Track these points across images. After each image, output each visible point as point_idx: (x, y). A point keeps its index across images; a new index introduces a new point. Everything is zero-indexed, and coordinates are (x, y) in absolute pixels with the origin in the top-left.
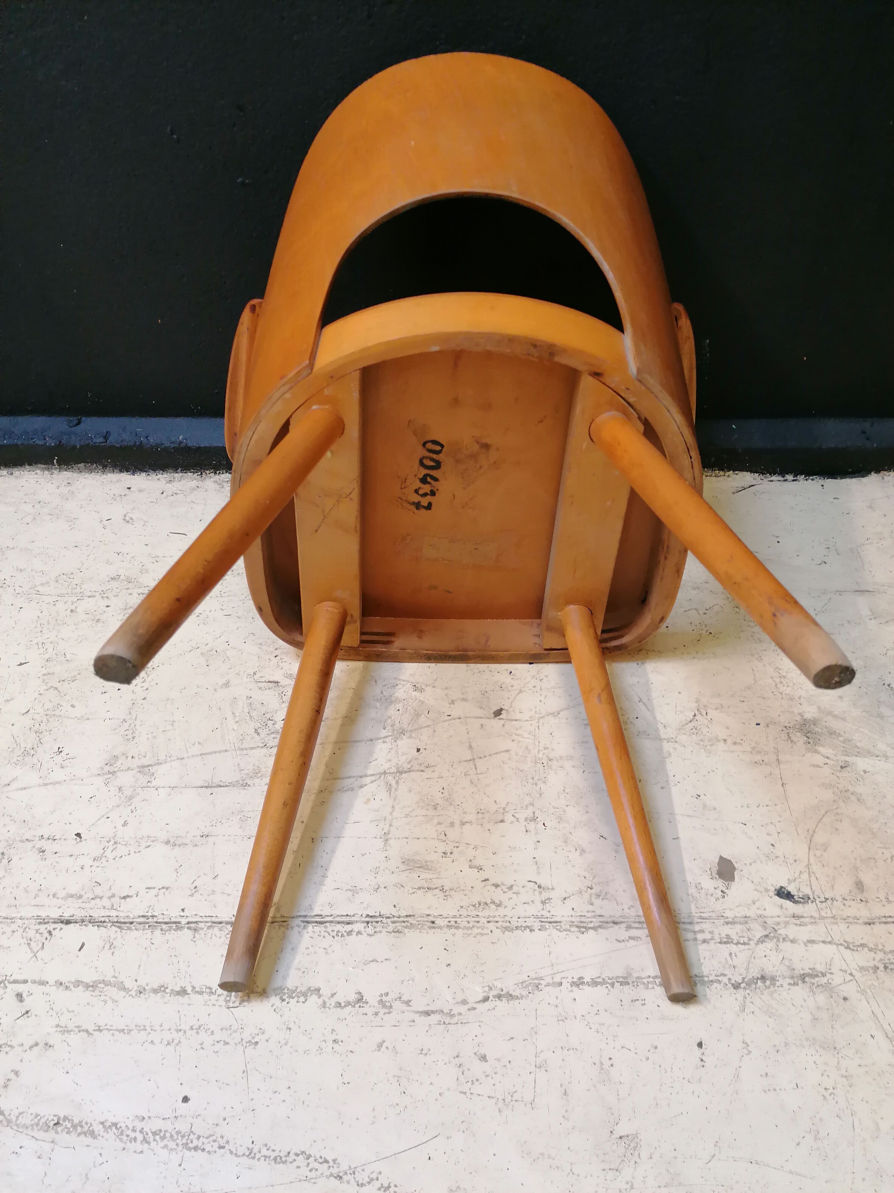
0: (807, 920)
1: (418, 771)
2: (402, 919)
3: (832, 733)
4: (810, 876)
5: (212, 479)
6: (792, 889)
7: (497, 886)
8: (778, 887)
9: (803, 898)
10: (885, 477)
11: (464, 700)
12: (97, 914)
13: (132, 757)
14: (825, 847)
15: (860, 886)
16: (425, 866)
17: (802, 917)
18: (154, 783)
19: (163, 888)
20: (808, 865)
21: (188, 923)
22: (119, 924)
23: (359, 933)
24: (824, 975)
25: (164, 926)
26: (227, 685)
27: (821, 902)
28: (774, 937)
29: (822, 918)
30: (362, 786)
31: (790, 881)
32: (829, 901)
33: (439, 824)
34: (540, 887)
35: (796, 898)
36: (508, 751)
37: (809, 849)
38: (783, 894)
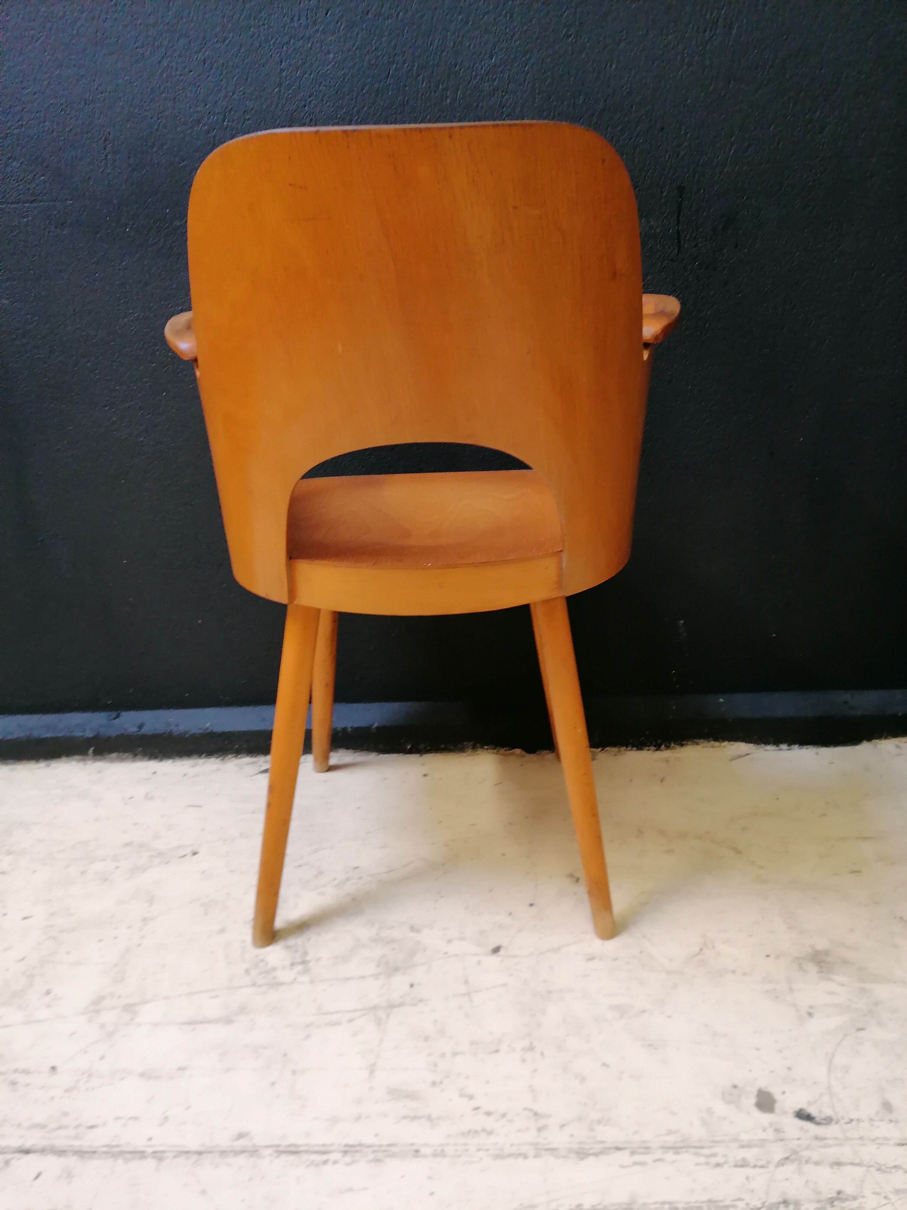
0: (831, 1142)
1: (410, 1005)
2: (384, 1148)
3: (845, 962)
4: (831, 1098)
6: (812, 1111)
7: (489, 1114)
8: (797, 1109)
9: (825, 1120)
10: (878, 745)
11: (462, 939)
12: (61, 1143)
13: (119, 997)
14: (846, 1069)
15: (887, 1106)
16: (412, 1096)
17: (825, 1139)
18: (138, 1020)
20: (829, 1087)
21: (154, 1152)
22: (81, 1153)
23: (335, 1162)
24: (855, 1198)
25: (128, 1156)
26: (222, 931)
27: (846, 1123)
28: (795, 1160)
29: (848, 1139)
30: (351, 1020)
31: (810, 1103)
32: (854, 1123)
33: (430, 1055)
34: (536, 1114)
35: (817, 1119)
36: (505, 985)
37: (829, 1070)
38: (803, 1116)
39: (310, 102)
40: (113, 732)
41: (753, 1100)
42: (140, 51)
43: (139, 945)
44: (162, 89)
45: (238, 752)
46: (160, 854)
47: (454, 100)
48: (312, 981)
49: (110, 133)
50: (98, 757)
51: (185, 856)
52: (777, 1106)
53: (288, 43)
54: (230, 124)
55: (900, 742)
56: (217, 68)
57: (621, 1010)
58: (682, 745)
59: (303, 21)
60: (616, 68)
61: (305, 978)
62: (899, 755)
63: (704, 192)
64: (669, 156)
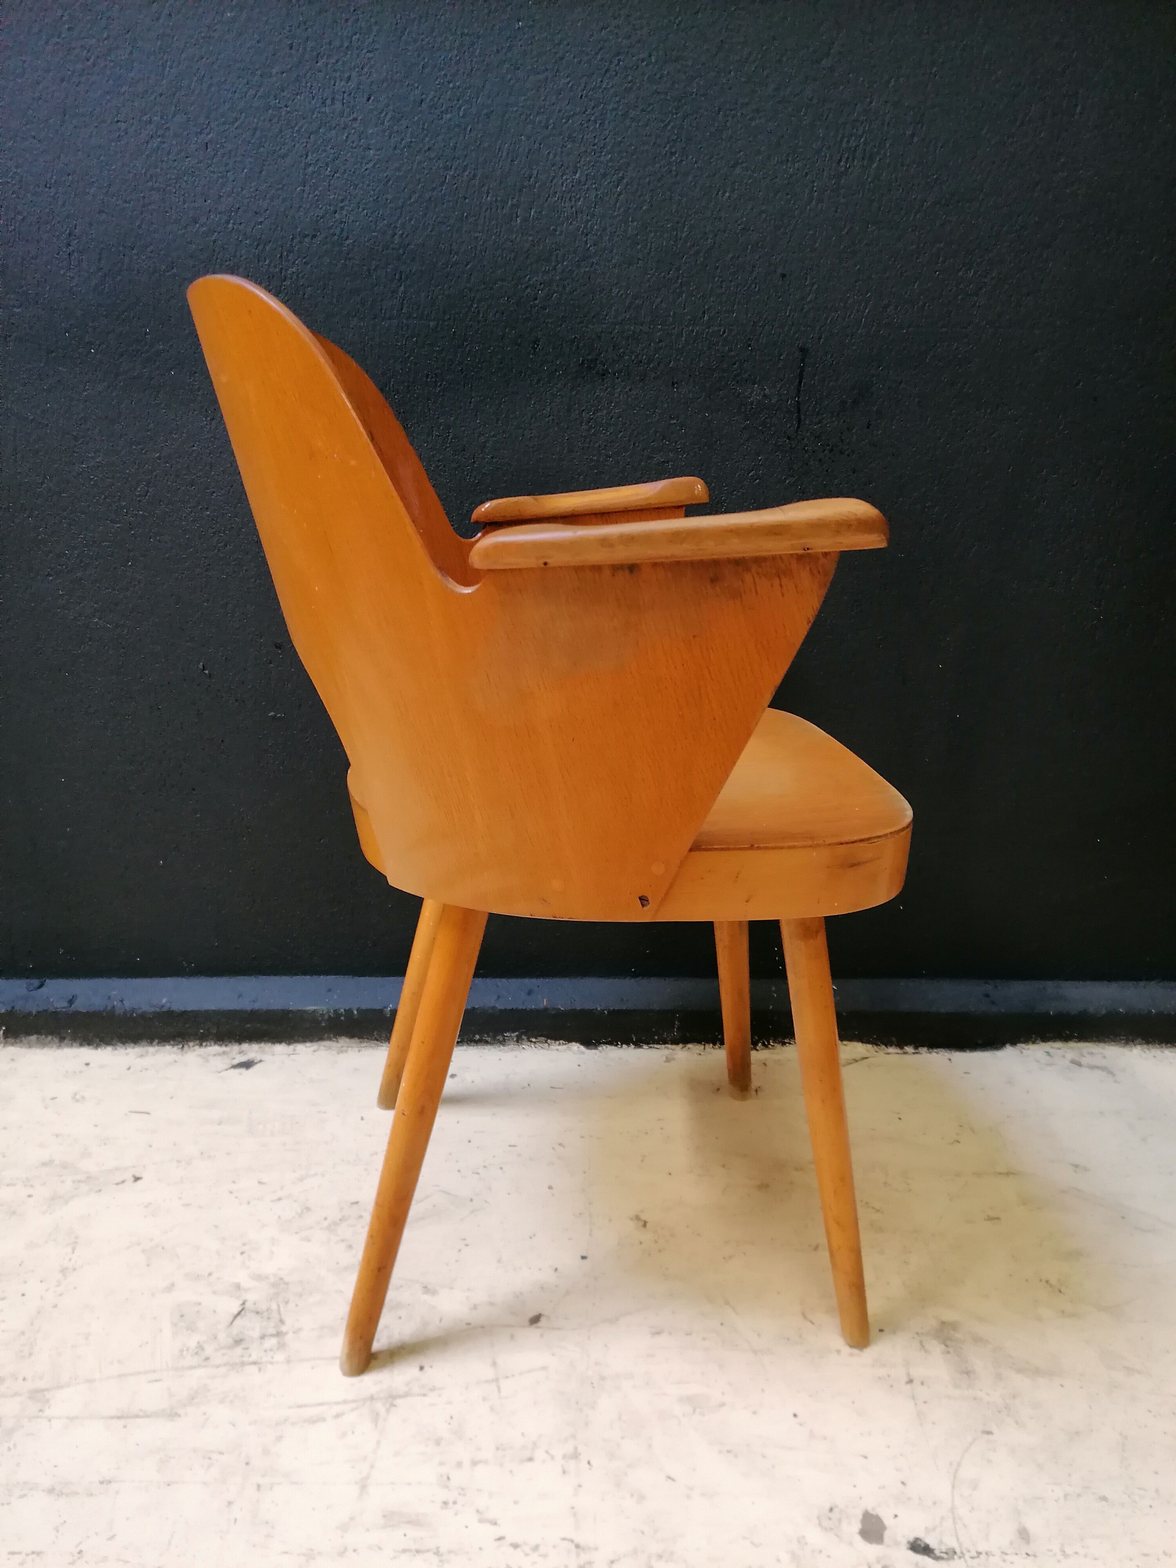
1: (419, 1395)
3: (978, 1340)
4: (955, 1523)
5: (196, 1053)
6: (931, 1541)
7: (515, 1546)
8: (911, 1539)
9: (946, 1553)
10: (1024, 1051)
13: (24, 1379)
14: (975, 1484)
15: (1024, 1535)
16: (415, 1522)
18: (48, 1412)
19: (33, 1553)
20: (952, 1510)
26: (171, 1287)
27: (972, 1558)
30: (337, 1416)
31: (927, 1530)
32: (983, 1557)
33: (441, 1464)
34: (577, 1546)
35: (937, 1552)
36: (544, 1368)
37: (953, 1487)
38: (919, 1548)
39: (342, 208)
40: (33, 1008)
41: (857, 1526)
42: (123, 126)
43: (55, 1306)
44: (148, 175)
45: (203, 1038)
46: (89, 1178)
47: (526, 220)
48: (288, 1361)
49: (76, 226)
50: (11, 1040)
51: (123, 1182)
52: (887, 1534)
53: (316, 132)
54: (235, 227)
55: (1052, 1048)
56: (223, 155)
57: (694, 1403)
58: (784, 1044)
59: (338, 106)
60: (729, 197)
61: (280, 1357)
62: (1050, 1065)
63: (832, 357)
64: (791, 310)
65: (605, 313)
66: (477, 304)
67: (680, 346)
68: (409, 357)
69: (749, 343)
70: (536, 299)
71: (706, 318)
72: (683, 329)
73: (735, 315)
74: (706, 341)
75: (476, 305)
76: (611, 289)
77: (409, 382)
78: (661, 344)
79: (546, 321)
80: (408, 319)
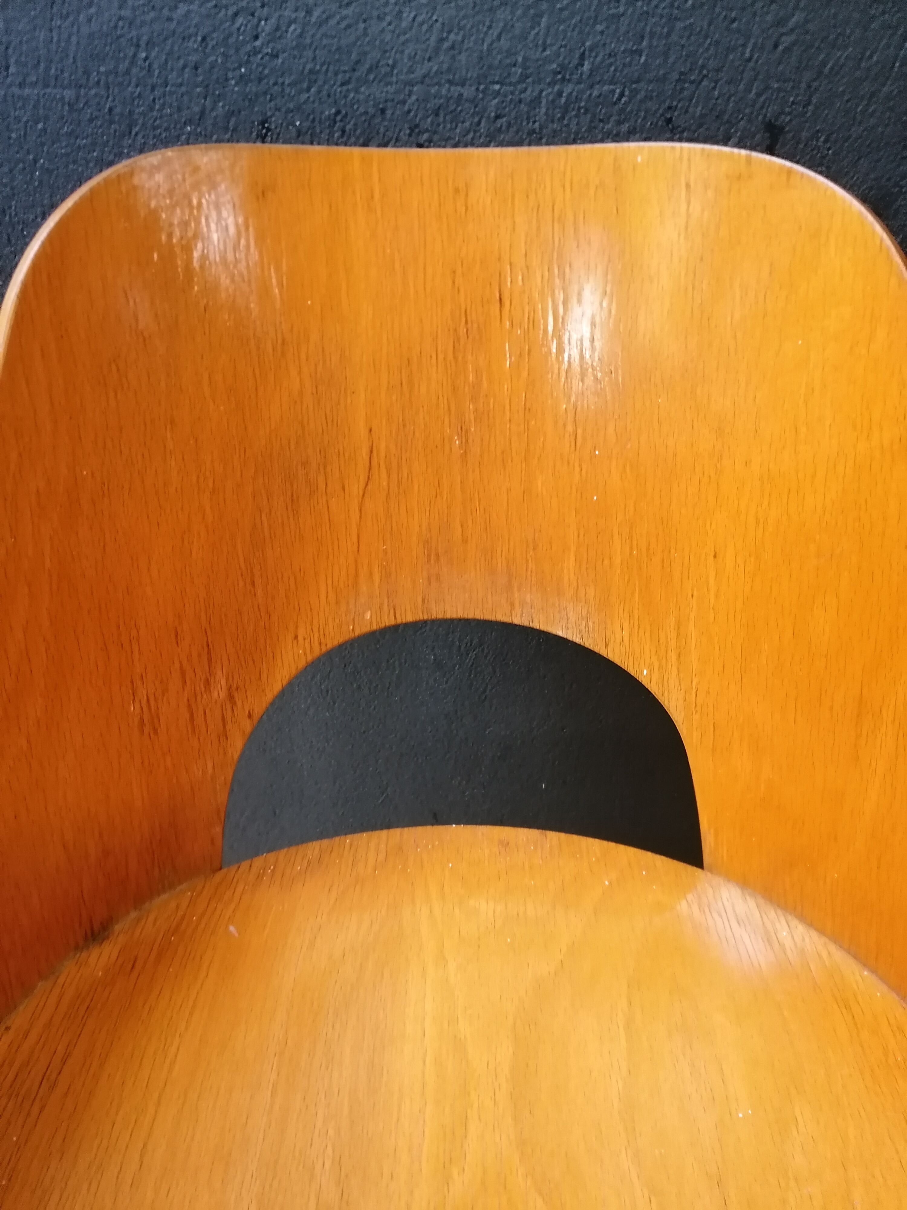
63: (826, 141)
64: (755, 45)
65: (390, 62)
66: (147, 50)
67: (537, 125)
68: (35, 161)
69: (669, 116)
70: (256, 37)
71: (587, 67)
72: (541, 91)
73: (643, 59)
74: (585, 113)
75: (144, 55)
76: (400, 12)
77: (42, 206)
78: (499, 122)
79: (280, 81)
80: (21, 85)
